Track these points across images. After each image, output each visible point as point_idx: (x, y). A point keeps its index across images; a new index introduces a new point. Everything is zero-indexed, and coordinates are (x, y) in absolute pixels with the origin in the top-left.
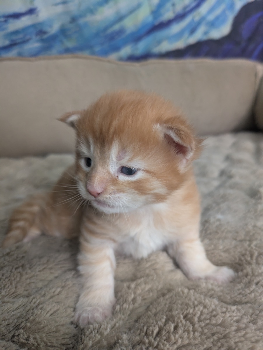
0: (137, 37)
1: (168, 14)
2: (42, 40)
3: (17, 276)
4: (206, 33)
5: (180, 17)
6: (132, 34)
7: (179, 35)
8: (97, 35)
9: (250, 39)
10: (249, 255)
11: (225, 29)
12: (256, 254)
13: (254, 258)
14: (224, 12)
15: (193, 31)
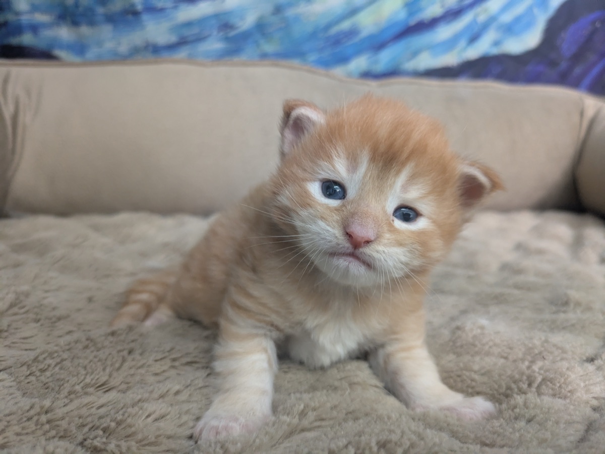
0: (377, 44)
1: (433, 10)
2: (227, 39)
3: (117, 361)
4: (496, 43)
5: (453, 14)
6: (371, 37)
7: (450, 44)
8: (313, 35)
9: (577, 57)
10: (527, 383)
11: (531, 39)
12: (539, 379)
13: (535, 385)
14: (530, 9)
15: (474, 39)
